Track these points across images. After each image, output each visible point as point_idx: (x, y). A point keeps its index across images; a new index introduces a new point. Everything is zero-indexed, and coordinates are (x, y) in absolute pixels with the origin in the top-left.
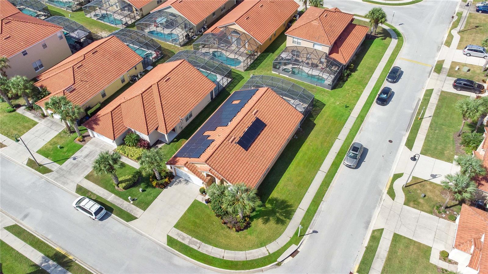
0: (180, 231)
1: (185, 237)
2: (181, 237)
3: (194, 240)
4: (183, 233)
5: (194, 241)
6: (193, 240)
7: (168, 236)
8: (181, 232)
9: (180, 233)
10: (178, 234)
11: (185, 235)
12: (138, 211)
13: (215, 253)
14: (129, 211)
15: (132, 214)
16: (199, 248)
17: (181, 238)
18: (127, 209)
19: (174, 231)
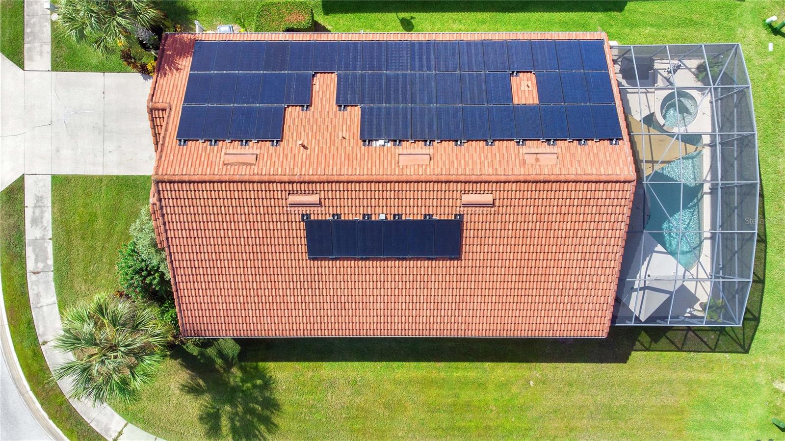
0: (50, 199)
1: (42, 222)
2: (38, 211)
3: (47, 248)
4: (50, 209)
5: (45, 251)
6: (46, 245)
7: (22, 179)
8: (50, 204)
9: (45, 202)
10: (39, 199)
11: (48, 217)
12: (41, 53)
13: (44, 318)
14: (28, 30)
15: (26, 46)
16: (34, 273)
17: (34, 213)
18: (32, 22)
19: (41, 184)
